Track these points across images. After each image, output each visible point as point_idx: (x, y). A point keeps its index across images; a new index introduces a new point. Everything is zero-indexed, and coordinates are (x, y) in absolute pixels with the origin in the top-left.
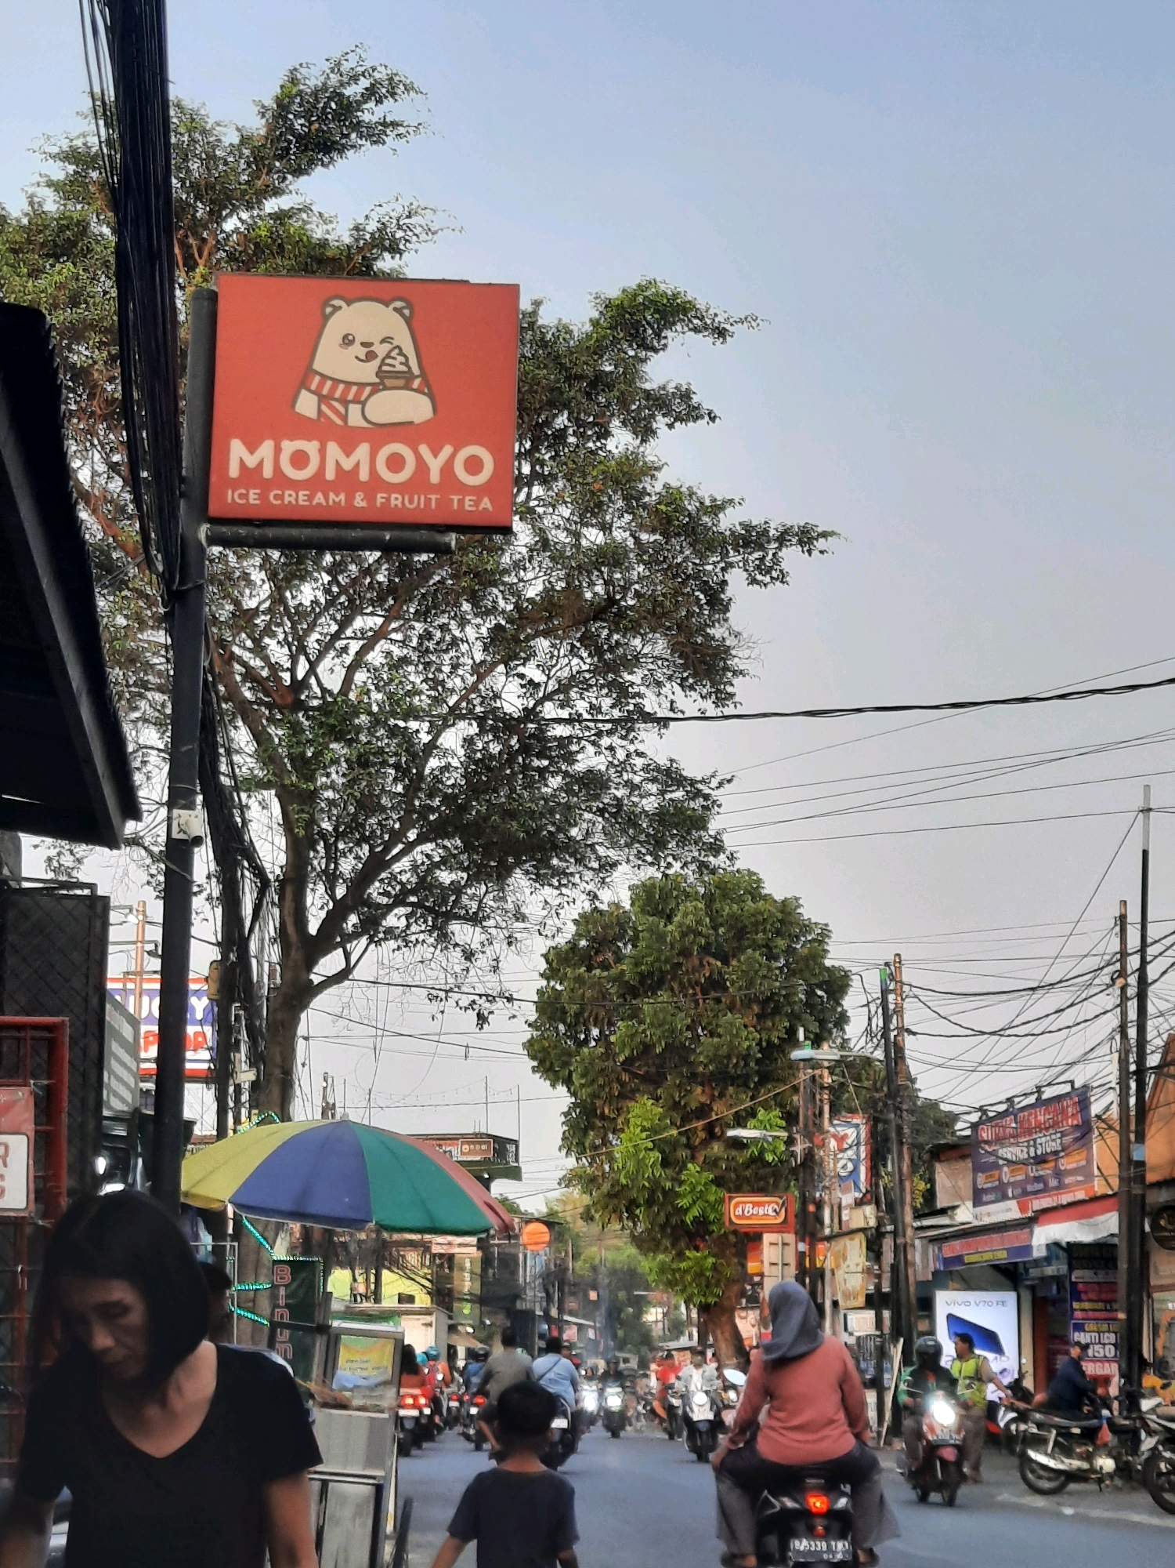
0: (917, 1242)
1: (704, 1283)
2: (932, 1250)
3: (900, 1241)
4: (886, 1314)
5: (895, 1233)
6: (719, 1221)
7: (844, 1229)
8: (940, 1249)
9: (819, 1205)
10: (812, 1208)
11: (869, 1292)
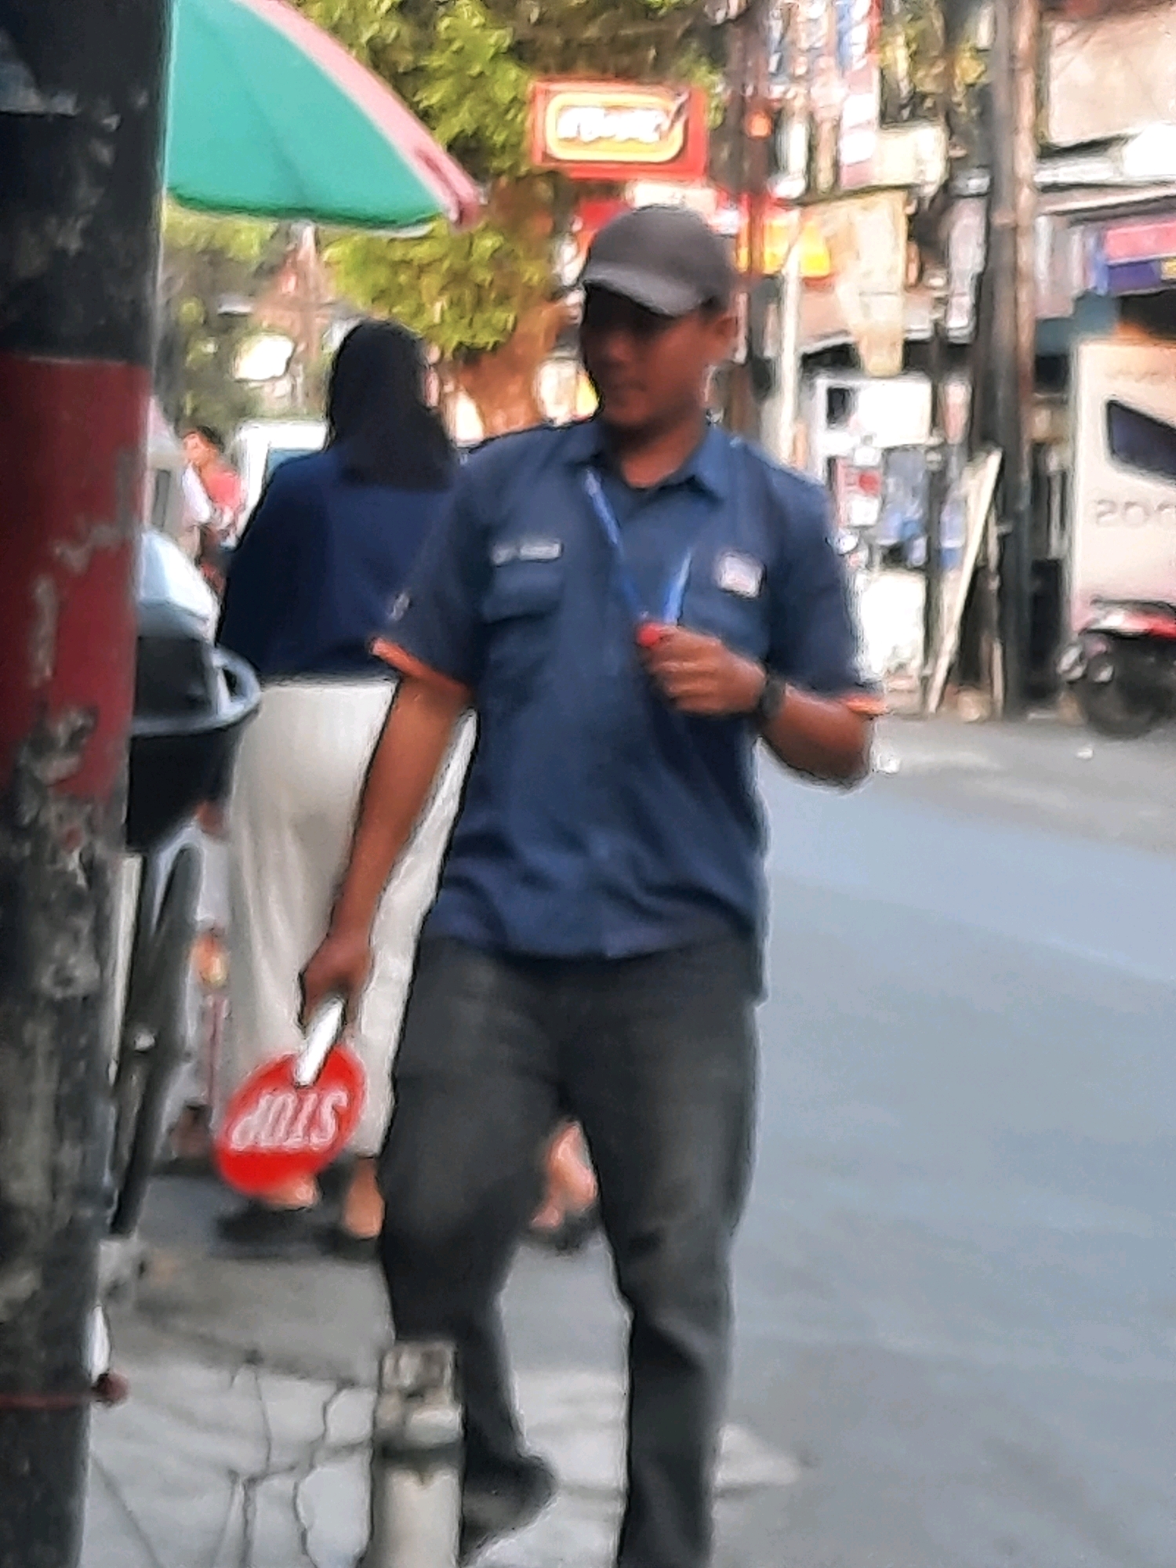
0: (1043, 222)
1: (468, 296)
2: (1078, 241)
3: (1001, 219)
4: (958, 393)
5: (990, 198)
6: (512, 147)
7: (846, 183)
8: (1101, 243)
9: (777, 118)
10: (759, 127)
11: (914, 336)
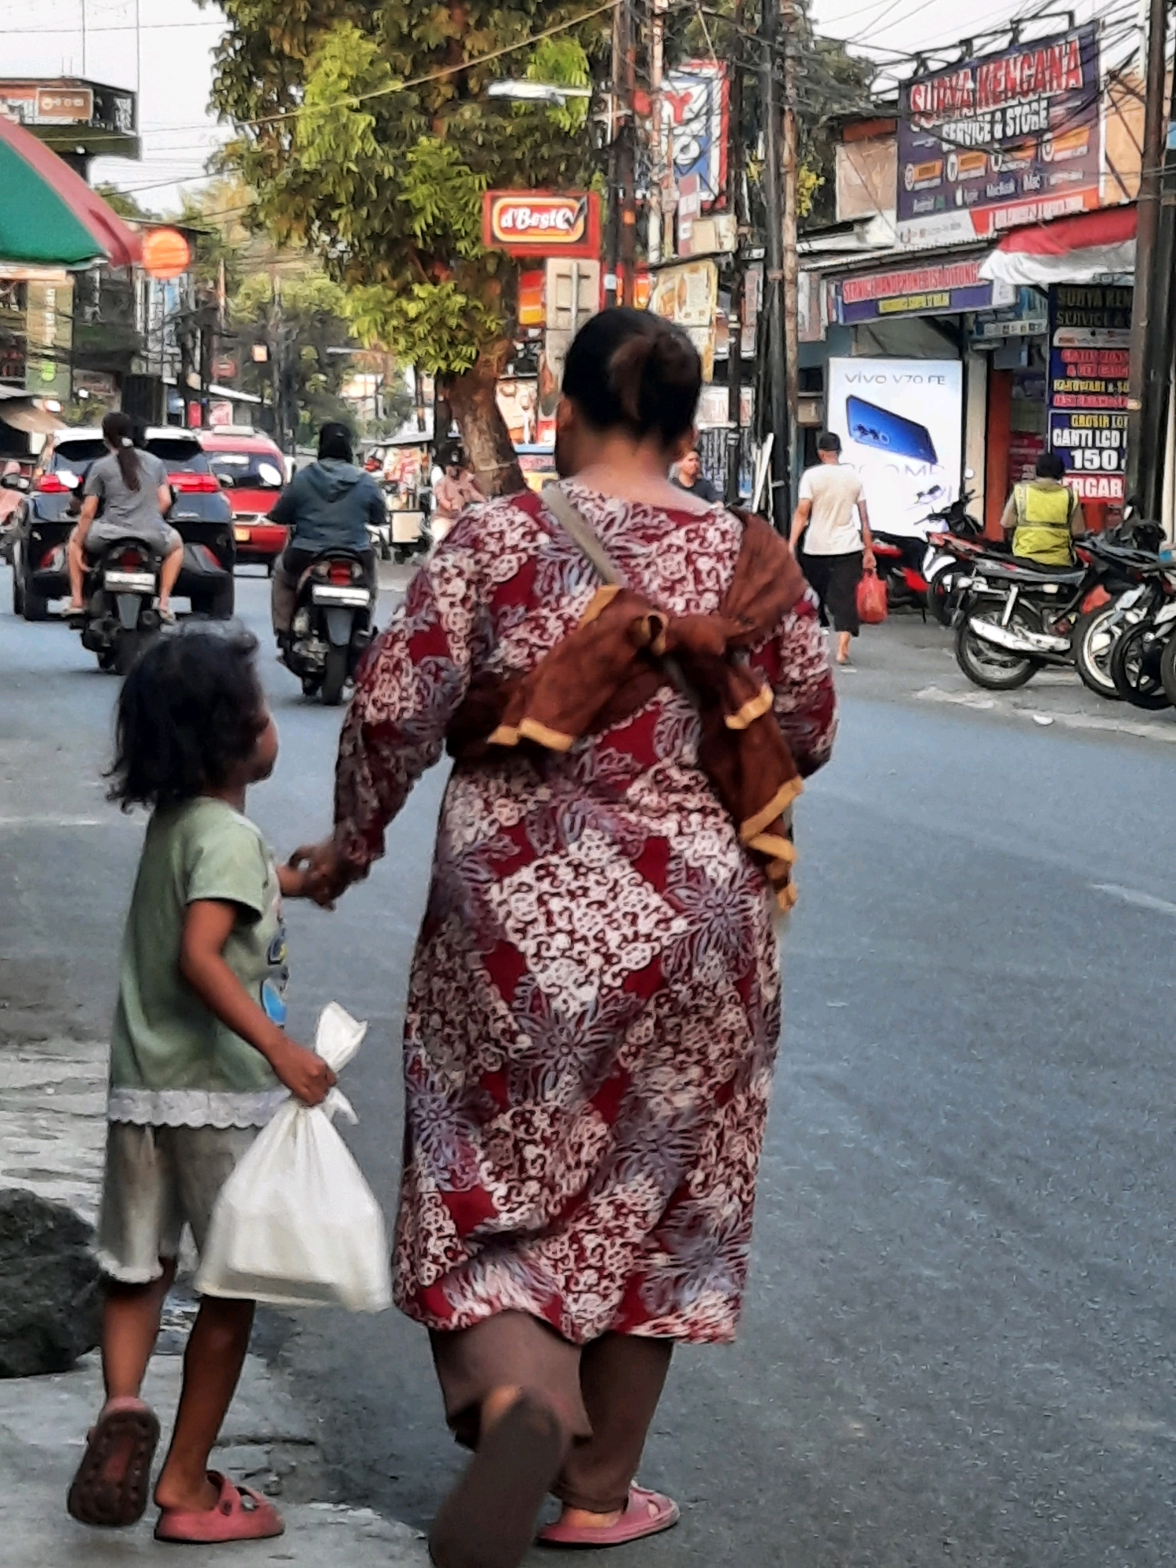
0: (802, 277)
1: (445, 338)
2: (826, 290)
3: (774, 274)
4: (747, 394)
5: (766, 261)
6: (473, 235)
7: (683, 254)
8: (839, 289)
9: (642, 213)
10: (628, 218)
11: (720, 357)
